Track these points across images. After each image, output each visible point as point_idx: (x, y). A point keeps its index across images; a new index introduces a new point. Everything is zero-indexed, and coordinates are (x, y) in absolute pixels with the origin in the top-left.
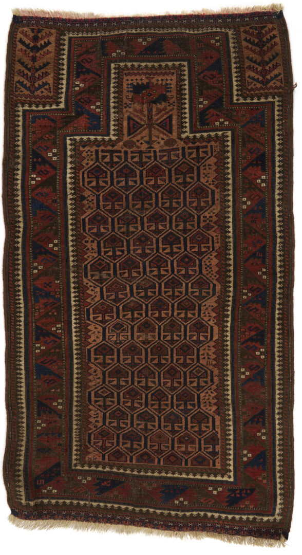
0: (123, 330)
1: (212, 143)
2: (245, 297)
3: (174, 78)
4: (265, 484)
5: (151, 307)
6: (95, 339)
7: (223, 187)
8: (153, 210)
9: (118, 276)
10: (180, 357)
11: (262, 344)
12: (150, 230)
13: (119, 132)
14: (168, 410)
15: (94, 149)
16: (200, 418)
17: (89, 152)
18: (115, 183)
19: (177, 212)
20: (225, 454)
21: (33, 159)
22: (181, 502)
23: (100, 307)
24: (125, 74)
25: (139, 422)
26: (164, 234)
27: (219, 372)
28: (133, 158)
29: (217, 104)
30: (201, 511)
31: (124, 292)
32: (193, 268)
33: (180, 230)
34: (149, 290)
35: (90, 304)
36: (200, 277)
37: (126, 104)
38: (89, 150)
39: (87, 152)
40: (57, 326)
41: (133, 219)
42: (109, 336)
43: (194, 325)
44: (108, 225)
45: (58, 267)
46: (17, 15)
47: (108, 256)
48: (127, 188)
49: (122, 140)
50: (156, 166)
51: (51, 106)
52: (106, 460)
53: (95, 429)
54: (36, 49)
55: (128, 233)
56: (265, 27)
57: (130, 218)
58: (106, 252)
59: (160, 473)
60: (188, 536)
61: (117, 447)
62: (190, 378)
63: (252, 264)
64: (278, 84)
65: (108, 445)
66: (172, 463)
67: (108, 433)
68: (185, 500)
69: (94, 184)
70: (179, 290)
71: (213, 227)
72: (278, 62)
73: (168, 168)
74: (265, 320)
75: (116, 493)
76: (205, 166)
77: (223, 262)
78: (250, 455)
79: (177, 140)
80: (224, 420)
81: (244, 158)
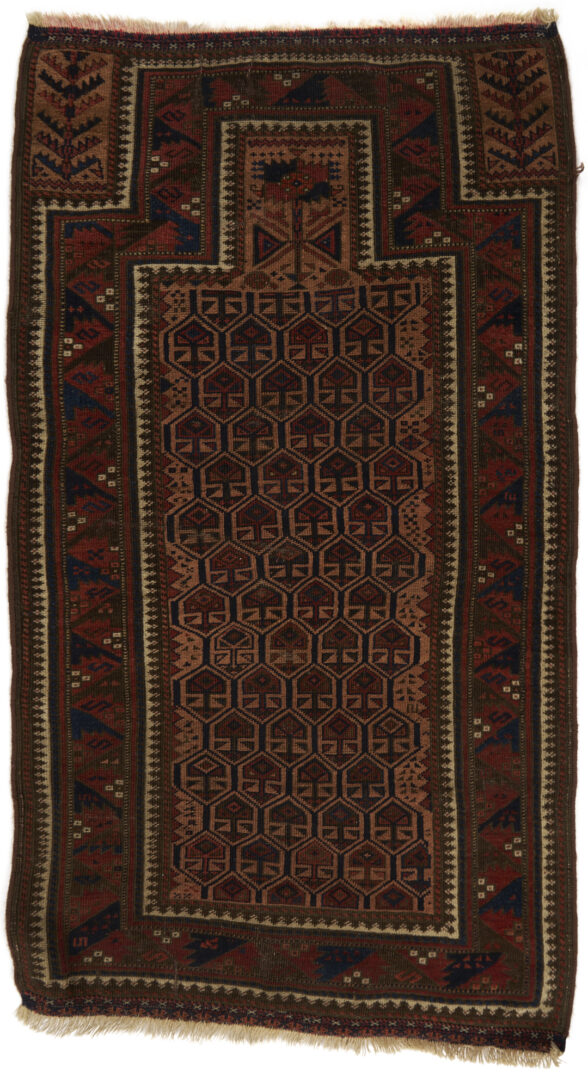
0: (243, 644)
1: (419, 279)
2: (482, 580)
3: (345, 150)
4: (521, 944)
5: (299, 598)
6: (189, 660)
7: (440, 364)
8: (303, 409)
9: (235, 538)
10: (353, 697)
11: (516, 671)
12: (297, 449)
13: (236, 256)
14: (331, 799)
15: (187, 289)
16: (395, 816)
17: (178, 295)
18: (229, 357)
19: (351, 412)
20: (442, 886)
21: (67, 307)
22: (357, 981)
23: (198, 599)
24: (250, 142)
25: (274, 824)
26: (324, 455)
27: (432, 726)
28: (263, 306)
29: (428, 203)
30: (396, 997)
31: (247, 570)
32: (381, 523)
33: (356, 449)
34: (294, 566)
35: (179, 592)
36: (395, 541)
37: (250, 201)
38: (178, 292)
39: (173, 295)
40: (115, 635)
41: (263, 427)
42: (216, 656)
43: (383, 634)
44: (214, 437)
45: (117, 519)
46: (37, 25)
47: (215, 499)
48: (252, 365)
49: (242, 272)
50: (309, 323)
51: (103, 204)
52: (210, 899)
53: (188, 837)
54: (73, 92)
55: (253, 454)
56: (522, 54)
57: (259, 424)
58: (210, 492)
59: (315, 923)
60: (371, 1047)
61: (232, 874)
62: (375, 737)
63: (496, 516)
64: (548, 165)
65: (213, 868)
66: (339, 904)
67: (215, 846)
68: (364, 976)
69: (187, 357)
70: (353, 565)
71: (420, 443)
72: (547, 123)
73: (333, 327)
74: (522, 625)
75: (228, 962)
76: (404, 323)
77: (439, 511)
78: (491, 888)
79: (351, 273)
80: (441, 821)
81: (481, 309)
